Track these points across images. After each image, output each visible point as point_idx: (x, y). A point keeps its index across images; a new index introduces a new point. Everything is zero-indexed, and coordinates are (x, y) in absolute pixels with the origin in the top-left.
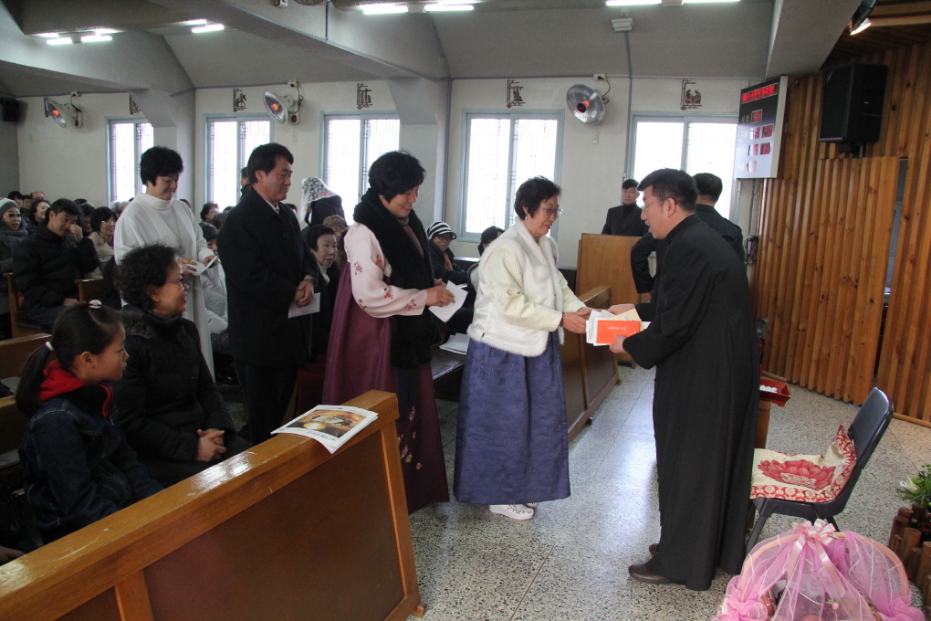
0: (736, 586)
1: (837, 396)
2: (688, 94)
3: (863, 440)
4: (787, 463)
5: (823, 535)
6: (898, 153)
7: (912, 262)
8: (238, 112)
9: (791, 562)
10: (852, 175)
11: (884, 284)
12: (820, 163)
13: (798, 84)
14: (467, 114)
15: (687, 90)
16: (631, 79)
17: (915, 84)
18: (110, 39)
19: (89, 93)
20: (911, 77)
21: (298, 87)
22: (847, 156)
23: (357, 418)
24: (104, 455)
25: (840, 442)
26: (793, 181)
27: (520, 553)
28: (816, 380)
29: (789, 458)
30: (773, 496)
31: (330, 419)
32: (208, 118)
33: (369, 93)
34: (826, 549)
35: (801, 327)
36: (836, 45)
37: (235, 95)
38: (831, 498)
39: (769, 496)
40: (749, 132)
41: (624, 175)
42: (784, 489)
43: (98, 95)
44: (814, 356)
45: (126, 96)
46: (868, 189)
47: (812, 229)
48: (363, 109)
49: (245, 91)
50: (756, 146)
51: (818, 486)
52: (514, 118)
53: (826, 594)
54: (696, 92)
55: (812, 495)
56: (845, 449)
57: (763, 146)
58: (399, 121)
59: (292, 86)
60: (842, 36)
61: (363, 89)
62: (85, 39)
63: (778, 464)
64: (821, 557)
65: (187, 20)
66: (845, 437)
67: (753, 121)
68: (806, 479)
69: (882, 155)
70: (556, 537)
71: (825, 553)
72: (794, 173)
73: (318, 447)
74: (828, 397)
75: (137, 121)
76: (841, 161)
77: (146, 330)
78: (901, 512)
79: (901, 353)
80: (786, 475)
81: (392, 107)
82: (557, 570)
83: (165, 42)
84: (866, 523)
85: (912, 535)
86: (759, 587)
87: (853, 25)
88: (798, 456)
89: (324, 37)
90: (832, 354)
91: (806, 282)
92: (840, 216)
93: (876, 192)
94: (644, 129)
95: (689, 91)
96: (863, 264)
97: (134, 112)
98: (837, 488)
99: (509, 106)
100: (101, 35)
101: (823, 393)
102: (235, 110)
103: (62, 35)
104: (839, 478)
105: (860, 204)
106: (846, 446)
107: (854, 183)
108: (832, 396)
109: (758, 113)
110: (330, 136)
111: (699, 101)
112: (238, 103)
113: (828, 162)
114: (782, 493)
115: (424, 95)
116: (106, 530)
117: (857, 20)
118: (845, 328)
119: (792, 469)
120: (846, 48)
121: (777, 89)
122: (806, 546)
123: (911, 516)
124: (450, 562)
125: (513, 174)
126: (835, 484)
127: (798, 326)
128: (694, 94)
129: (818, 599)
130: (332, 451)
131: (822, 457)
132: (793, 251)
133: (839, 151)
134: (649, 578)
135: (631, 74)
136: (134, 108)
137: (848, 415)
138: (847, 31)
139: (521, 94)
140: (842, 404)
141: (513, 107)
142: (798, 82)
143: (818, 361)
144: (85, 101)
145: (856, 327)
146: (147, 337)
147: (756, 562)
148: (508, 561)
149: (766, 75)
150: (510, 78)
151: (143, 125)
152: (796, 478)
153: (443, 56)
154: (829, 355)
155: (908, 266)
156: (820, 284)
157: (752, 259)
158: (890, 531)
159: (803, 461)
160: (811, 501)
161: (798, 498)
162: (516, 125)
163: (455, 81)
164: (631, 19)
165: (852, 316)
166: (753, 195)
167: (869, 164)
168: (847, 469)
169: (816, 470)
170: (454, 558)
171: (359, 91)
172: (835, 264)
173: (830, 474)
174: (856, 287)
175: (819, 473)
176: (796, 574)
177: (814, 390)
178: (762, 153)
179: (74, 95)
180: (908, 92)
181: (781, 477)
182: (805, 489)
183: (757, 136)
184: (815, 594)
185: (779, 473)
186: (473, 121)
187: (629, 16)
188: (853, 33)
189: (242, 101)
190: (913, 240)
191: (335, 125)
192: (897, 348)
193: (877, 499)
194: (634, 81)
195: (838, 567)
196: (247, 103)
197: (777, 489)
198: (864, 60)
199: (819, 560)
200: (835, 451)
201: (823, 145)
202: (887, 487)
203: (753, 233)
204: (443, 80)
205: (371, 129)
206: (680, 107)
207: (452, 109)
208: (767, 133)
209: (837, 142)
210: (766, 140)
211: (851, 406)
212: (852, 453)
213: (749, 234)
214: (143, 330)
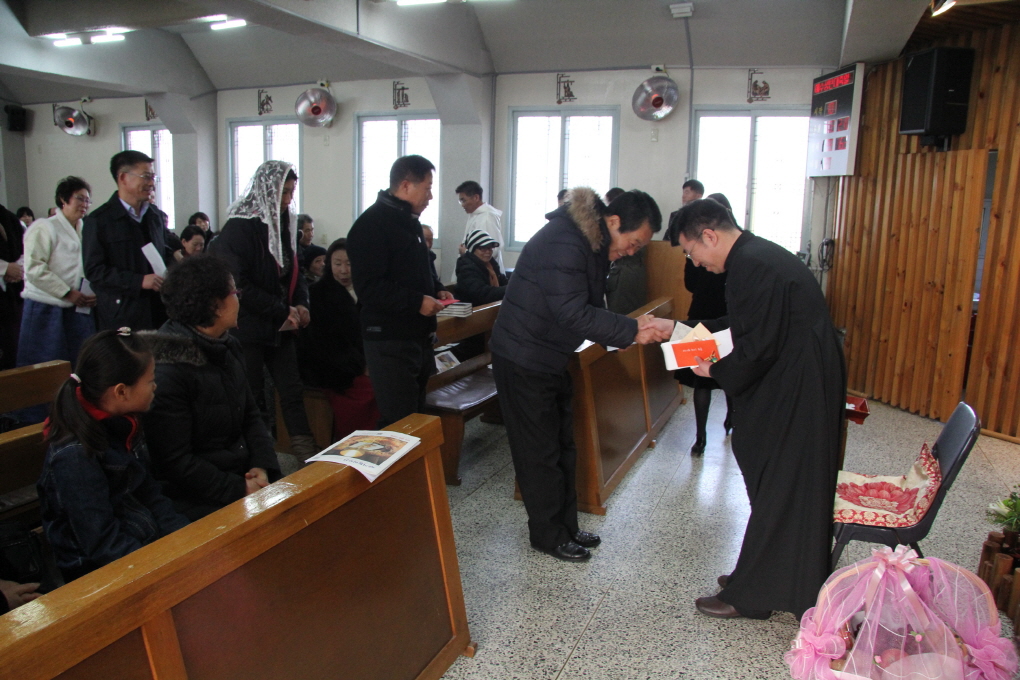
0: (810, 619)
1: (922, 413)
2: (755, 85)
3: (947, 460)
4: (866, 486)
5: (904, 562)
6: (987, 145)
7: (1003, 264)
8: (264, 115)
9: (870, 591)
10: (936, 170)
11: (973, 289)
12: (900, 157)
13: (876, 73)
14: (513, 112)
15: (754, 80)
16: (692, 69)
17: (1005, 68)
18: (122, 38)
19: (103, 97)
20: (1000, 60)
21: (329, 85)
22: (930, 150)
23: (398, 444)
24: (127, 491)
25: (923, 461)
26: (871, 178)
27: (577, 587)
28: (899, 395)
29: (868, 481)
30: (851, 521)
31: (369, 446)
32: (231, 123)
33: (405, 91)
34: (908, 577)
35: (882, 338)
36: (917, 27)
37: (260, 97)
38: (913, 522)
39: (847, 521)
40: (823, 126)
41: (687, 175)
42: (862, 513)
43: (111, 100)
44: (897, 370)
45: (141, 101)
46: (954, 186)
47: (893, 231)
48: (401, 109)
49: (270, 92)
50: (831, 140)
51: (900, 510)
52: (565, 115)
53: (909, 626)
54: (764, 83)
55: (892, 519)
56: (929, 470)
57: (838, 140)
58: (438, 122)
59: (322, 84)
60: (923, 18)
61: (399, 87)
62: (96, 40)
63: (857, 487)
64: (902, 585)
65: (206, 15)
66: (929, 456)
67: (827, 112)
68: (887, 502)
69: (969, 147)
70: (617, 569)
71: (906, 581)
72: (872, 169)
73: (356, 476)
74: (912, 414)
75: (154, 128)
76: (924, 156)
78: (991, 537)
79: (992, 364)
80: (866, 498)
81: (431, 106)
82: (618, 605)
83: (182, 40)
84: (954, 549)
85: (1003, 561)
86: (836, 619)
87: (935, 5)
88: (878, 477)
89: (355, 31)
90: (917, 367)
91: (888, 289)
92: (923, 215)
93: (963, 189)
94: (708, 125)
95: (756, 82)
96: (949, 267)
97: (150, 117)
98: (920, 511)
99: (559, 102)
100: (113, 35)
101: (907, 410)
102: (260, 114)
103: (70, 36)
104: (922, 502)
105: (945, 203)
106: (930, 466)
107: (939, 179)
108: (917, 413)
109: (832, 104)
110: (364, 140)
111: (767, 93)
112: (263, 106)
113: (909, 157)
114: (861, 517)
115: (465, 92)
116: (130, 567)
118: (930, 337)
119: (872, 492)
120: (928, 32)
121: (852, 77)
122: (886, 575)
123: (1003, 540)
124: (502, 598)
125: (565, 176)
126: (918, 508)
127: (879, 337)
128: (762, 85)
129: (900, 631)
130: (371, 479)
131: (905, 478)
132: (872, 256)
133: (921, 145)
134: (718, 612)
135: (692, 64)
136: (150, 114)
137: (932, 432)
138: (928, 11)
139: (573, 88)
140: (928, 421)
141: (564, 104)
142: (876, 69)
143: (901, 376)
144: (98, 107)
145: (942, 337)
146: (197, 364)
147: (832, 592)
148: (565, 596)
149: (841, 62)
150: (560, 72)
151: (161, 132)
152: (876, 501)
153: (486, 49)
154: (913, 368)
155: (999, 269)
156: (903, 289)
157: (828, 265)
158: (979, 557)
159: (884, 483)
160: (893, 526)
162: (567, 123)
163: (500, 76)
164: (691, 4)
165: (937, 326)
166: (828, 194)
167: (955, 158)
168: (931, 491)
169: (897, 492)
170: (506, 594)
171: (395, 89)
172: (918, 268)
173: (914, 496)
174: (942, 293)
175: (901, 496)
176: (876, 604)
177: (898, 406)
178: (837, 148)
179: (85, 101)
180: (998, 77)
181: (859, 501)
182: (886, 513)
183: (831, 130)
184: (896, 626)
185: (858, 496)
186: (520, 119)
188: (936, 14)
189: (267, 103)
190: (1004, 240)
191: (369, 127)
192: (988, 359)
193: (966, 524)
194: (695, 72)
195: (922, 596)
196: (273, 105)
197: (855, 513)
198: (948, 44)
199: (901, 589)
200: (918, 471)
201: (904, 139)
202: (977, 510)
203: (828, 236)
204: (486, 75)
205: (409, 131)
206: (746, 99)
207: (497, 107)
208: (842, 125)
209: (919, 135)
210: (841, 134)
211: (938, 423)
212: (936, 473)
213: (824, 237)
214: (194, 358)
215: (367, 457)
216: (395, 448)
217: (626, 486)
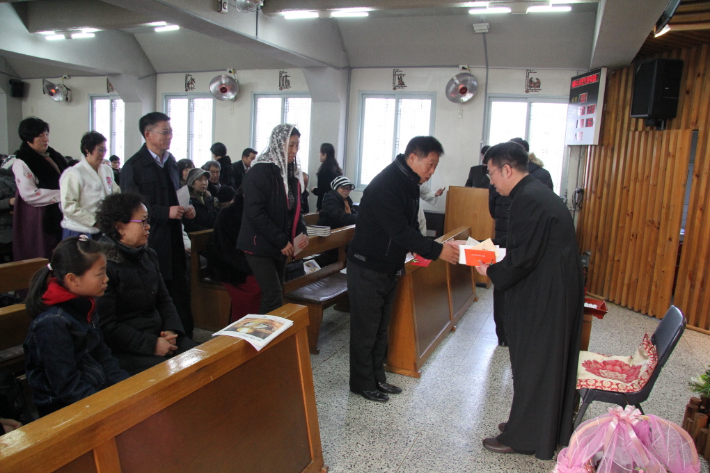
0: (564, 456)
1: (643, 312)
2: (531, 81)
3: (662, 345)
4: (604, 362)
5: (631, 417)
6: (691, 126)
7: (701, 210)
8: (189, 91)
9: (607, 437)
10: (656, 143)
11: (680, 226)
12: (631, 133)
13: (615, 74)
14: (363, 94)
15: (530, 77)
16: (487, 68)
17: (704, 75)
18: (93, 36)
19: (77, 76)
20: (701, 68)
21: (235, 72)
22: (652, 129)
23: (278, 325)
24: (87, 351)
25: (645, 346)
26: (610, 147)
27: (400, 428)
28: (627, 299)
29: (606, 359)
30: (594, 387)
31: (257, 325)
32: (166, 96)
33: (288, 78)
34: (634, 428)
35: (616, 259)
36: (644, 45)
37: (186, 79)
38: (638, 389)
39: (591, 387)
40: (576, 110)
41: (482, 142)
42: (602, 382)
43: (84, 78)
44: (626, 281)
45: (105, 78)
46: (668, 154)
47: (625, 184)
48: (285, 90)
49: (194, 75)
50: (583, 120)
51: (628, 380)
52: (398, 98)
53: (634, 463)
54: (537, 79)
55: (623, 387)
56: (649, 352)
57: (587, 120)
58: (310, 99)
59: (230, 72)
60: (648, 38)
61: (283, 75)
62: (75, 36)
63: (598, 363)
64: (630, 434)
65: (151, 22)
66: (649, 343)
67: (580, 101)
68: (619, 374)
69: (678, 128)
70: (428, 416)
71: (633, 431)
72: (611, 142)
73: (248, 346)
74: (636, 312)
75: (112, 98)
76: (647, 133)
77: (116, 256)
78: (692, 401)
79: (692, 279)
80: (604, 371)
81: (306, 88)
82: (428, 442)
83: (134, 38)
84: (665, 409)
85: (701, 419)
86: (582, 457)
87: (656, 30)
88: (613, 357)
89: (255, 35)
90: (640, 280)
91: (620, 225)
92: (646, 174)
93: (674, 156)
94: (496, 106)
95: (532, 78)
96: (664, 211)
97: (110, 90)
98: (642, 381)
99: (395, 89)
100: (87, 33)
101: (632, 309)
102: (187, 90)
103: (58, 33)
104: (644, 374)
105: (662, 165)
106: (650, 350)
107: (657, 151)
108: (639, 311)
109: (584, 95)
110: (258, 111)
111: (539, 86)
112: (189, 85)
113: (637, 133)
114: (601, 385)
115: (330, 80)
116: (87, 406)
117: (660, 25)
118: (649, 259)
119: (608, 367)
120: (651, 47)
121: (598, 77)
122: (618, 426)
123: (700, 404)
124: (346, 435)
125: (397, 140)
126: (641, 379)
127: (614, 258)
128: (535, 81)
129: (628, 466)
130: (258, 349)
131: (632, 358)
132: (610, 201)
133: (645, 125)
134: (498, 449)
135: (487, 65)
136: (110, 88)
137: (652, 326)
138: (652, 34)
139: (404, 79)
140: (647, 317)
141: (398, 90)
142: (615, 73)
143: (629, 285)
144: (74, 82)
145: (658, 259)
146: (117, 262)
147: (580, 438)
148: (391, 434)
149: (591, 66)
150: (396, 68)
151: (117, 101)
152: (612, 374)
153: (345, 50)
154: (637, 280)
155: (698, 213)
156: (631, 226)
157: (579, 206)
158: (683, 415)
159: (617, 361)
160: (622, 391)
161: (613, 389)
162: (400, 103)
163: (354, 69)
164: (488, 24)
165: (655, 251)
166: (580, 158)
167: (669, 135)
168: (650, 367)
169: (627, 367)
170: (350, 432)
171: (280, 76)
172: (642, 214)
173: (638, 370)
174: (658, 228)
175: (629, 370)
176: (611, 446)
177: (626, 307)
178: (587, 126)
179: (65, 78)
180: (699, 80)
181: (599, 373)
182: (618, 382)
183: (583, 113)
184: (625, 463)
185: (598, 369)
186: (367, 100)
187: (486, 22)
188: (657, 36)
189: (192, 83)
190: (702, 193)
191: (262, 102)
192: (690, 275)
193: (674, 391)
194: (490, 71)
195: (643, 442)
196: (196, 85)
197: (596, 381)
198: (665, 56)
199: (629, 436)
200: (641, 353)
201: (634, 121)
202: (682, 381)
203: (579, 187)
204: (344, 68)
205: (290, 105)
206: (525, 90)
207: (351, 91)
208: (591, 110)
209: (644, 118)
210: (590, 116)
211: (654, 319)
212: (654, 355)
213: (577, 187)
214: (114, 257)
215: (256, 333)
216: (275, 327)
217: (435, 358)
